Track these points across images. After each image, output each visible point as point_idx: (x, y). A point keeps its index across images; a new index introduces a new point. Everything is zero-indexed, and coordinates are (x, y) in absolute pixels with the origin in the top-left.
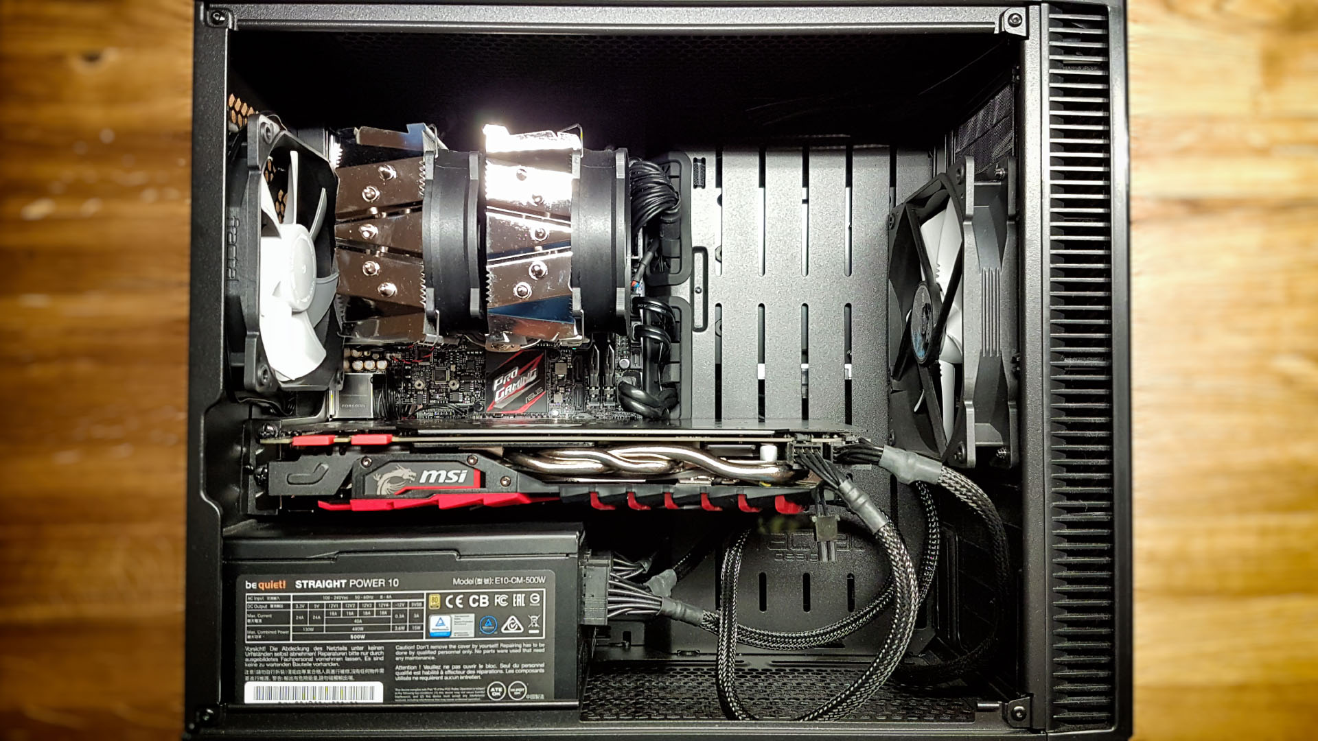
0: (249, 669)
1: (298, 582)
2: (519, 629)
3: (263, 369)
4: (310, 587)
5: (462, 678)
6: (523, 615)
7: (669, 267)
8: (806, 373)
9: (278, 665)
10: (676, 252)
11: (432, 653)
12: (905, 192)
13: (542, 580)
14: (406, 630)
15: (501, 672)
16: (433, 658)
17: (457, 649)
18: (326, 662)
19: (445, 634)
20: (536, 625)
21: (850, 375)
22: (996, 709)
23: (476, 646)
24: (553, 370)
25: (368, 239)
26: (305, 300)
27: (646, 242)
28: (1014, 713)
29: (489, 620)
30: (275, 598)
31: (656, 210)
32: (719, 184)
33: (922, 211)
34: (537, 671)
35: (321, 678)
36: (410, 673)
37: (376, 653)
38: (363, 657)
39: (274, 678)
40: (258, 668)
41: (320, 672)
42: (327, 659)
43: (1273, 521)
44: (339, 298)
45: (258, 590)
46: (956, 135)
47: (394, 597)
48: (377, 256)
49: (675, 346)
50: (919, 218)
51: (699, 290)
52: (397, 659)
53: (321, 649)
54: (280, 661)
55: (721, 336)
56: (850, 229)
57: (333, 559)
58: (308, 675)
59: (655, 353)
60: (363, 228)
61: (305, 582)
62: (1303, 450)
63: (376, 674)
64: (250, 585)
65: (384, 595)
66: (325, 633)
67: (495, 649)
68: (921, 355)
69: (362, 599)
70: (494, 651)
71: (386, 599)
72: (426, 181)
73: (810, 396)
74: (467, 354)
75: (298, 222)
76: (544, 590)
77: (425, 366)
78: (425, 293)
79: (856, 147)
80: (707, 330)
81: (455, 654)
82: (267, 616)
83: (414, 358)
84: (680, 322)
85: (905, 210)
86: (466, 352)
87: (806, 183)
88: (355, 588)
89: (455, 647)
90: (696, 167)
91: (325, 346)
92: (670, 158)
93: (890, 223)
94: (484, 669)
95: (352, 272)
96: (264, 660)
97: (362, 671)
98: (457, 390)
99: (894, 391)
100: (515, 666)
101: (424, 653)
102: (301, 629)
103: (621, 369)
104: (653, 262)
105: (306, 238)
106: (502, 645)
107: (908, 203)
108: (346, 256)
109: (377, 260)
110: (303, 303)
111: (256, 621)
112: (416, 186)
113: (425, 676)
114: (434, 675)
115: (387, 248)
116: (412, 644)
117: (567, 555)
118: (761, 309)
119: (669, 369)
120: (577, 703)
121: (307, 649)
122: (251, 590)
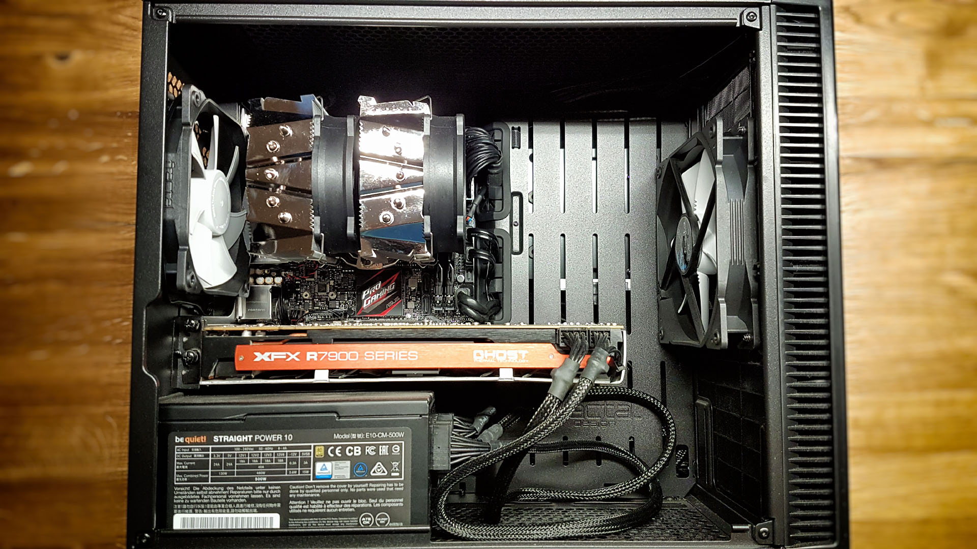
0: (177, 504)
1: (216, 437)
2: (384, 472)
3: (191, 275)
4: (224, 441)
5: (340, 510)
6: (387, 462)
7: (494, 207)
8: (597, 286)
9: (199, 501)
10: (499, 196)
11: (317, 491)
12: (668, 150)
13: (401, 435)
14: (297, 473)
15: (370, 505)
16: (318, 495)
17: (336, 488)
18: (236, 498)
19: (328, 477)
20: (397, 469)
21: (629, 287)
22: (747, 530)
23: (351, 486)
24: (407, 284)
25: (271, 180)
26: (222, 227)
27: (477, 189)
28: (760, 534)
29: (362, 466)
30: (198, 450)
31: (484, 163)
32: (531, 146)
33: (682, 164)
34: (397, 505)
35: (233, 511)
36: (301, 507)
37: (275, 492)
38: (264, 495)
39: (196, 510)
40: (184, 503)
41: (232, 507)
42: (237, 496)
43: (945, 395)
44: (248, 224)
45: (185, 444)
46: (706, 108)
47: (288, 448)
48: (277, 192)
49: (498, 266)
50: (680, 168)
51: (516, 224)
52: (291, 496)
53: (233, 488)
54: (200, 498)
55: (533, 258)
56: (628, 179)
57: (242, 420)
58: (222, 509)
59: (483, 271)
60: (267, 171)
61: (221, 437)
62: (965, 343)
63: (274, 508)
64: (178, 440)
65: (280, 447)
66: (235, 476)
67: (366, 488)
68: (683, 268)
69: (265, 450)
70: (365, 490)
71: (282, 450)
72: (315, 137)
73: (600, 302)
74: (342, 272)
75: (218, 169)
76: (403, 442)
77: (311, 282)
78: (313, 220)
79: (632, 119)
80: (523, 253)
81: (335, 492)
82: (191, 463)
83: (302, 275)
84: (502, 248)
85: (669, 163)
86: (342, 271)
87: (595, 146)
88: (259, 442)
89: (335, 486)
90: (513, 133)
91: (236, 264)
92: (495, 126)
93: (658, 175)
94: (357, 503)
95: (258, 205)
96: (189, 497)
97: (264, 505)
98: (335, 300)
99: (663, 299)
100: (381, 501)
101: (311, 491)
102: (217, 474)
103: (458, 283)
104: (482, 202)
105: (223, 180)
106: (371, 485)
107: (672, 157)
108: (254, 193)
109: (277, 196)
110: (221, 229)
111: (183, 467)
112: (307, 141)
113: (311, 509)
114: (319, 508)
115: (285, 187)
116: (302, 484)
117: (421, 416)
118: (562, 238)
119: (494, 283)
120: (429, 528)
121: (222, 489)
122: (180, 444)
